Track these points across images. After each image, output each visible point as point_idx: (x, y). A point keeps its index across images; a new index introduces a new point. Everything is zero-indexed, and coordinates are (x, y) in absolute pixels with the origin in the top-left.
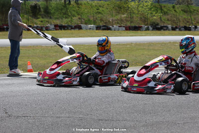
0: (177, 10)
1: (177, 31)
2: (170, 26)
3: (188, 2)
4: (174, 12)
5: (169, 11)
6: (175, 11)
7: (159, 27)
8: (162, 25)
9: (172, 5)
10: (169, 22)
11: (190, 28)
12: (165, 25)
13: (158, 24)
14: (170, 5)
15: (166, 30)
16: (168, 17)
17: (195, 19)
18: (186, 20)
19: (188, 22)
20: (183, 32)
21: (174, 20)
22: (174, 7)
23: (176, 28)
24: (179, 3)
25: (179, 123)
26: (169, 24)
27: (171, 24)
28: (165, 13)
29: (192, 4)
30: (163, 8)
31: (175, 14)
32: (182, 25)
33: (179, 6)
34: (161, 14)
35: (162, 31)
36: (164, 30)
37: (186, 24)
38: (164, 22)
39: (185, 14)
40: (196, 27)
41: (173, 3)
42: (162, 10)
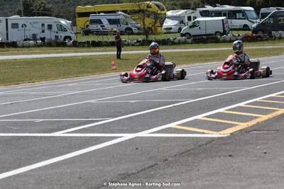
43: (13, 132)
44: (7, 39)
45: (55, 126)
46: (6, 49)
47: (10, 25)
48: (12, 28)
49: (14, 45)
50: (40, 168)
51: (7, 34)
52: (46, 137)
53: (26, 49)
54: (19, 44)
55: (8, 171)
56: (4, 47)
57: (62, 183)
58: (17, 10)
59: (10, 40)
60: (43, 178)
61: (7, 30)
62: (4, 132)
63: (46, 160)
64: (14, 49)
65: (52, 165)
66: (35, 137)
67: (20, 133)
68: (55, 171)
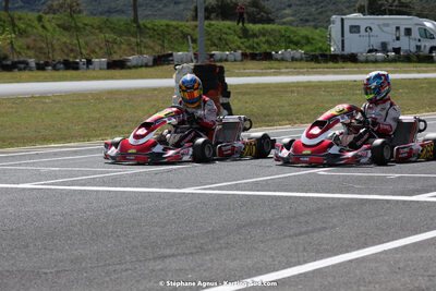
0: (48, 25)
1: (49, 72)
2: (32, 62)
3: (71, 7)
4: (41, 29)
5: (30, 29)
6: (43, 27)
7: (9, 63)
8: (16, 60)
9: (36, 15)
10: (31, 53)
11: (77, 63)
12: (22, 59)
13: (5, 58)
14: (33, 16)
15: (25, 69)
16: (29, 41)
17: (87, 44)
18: (67, 47)
19: (72, 51)
20: (61, 73)
21: (41, 48)
22: (40, 19)
23: (47, 64)
24: (51, 10)
25: (46, 273)
26: (30, 58)
27: (36, 57)
28: (22, 33)
29: (80, 12)
30: (17, 22)
31: (44, 33)
32: (59, 57)
33: (52, 16)
34: (13, 35)
35: (16, 73)
36: (20, 70)
37: (67, 55)
38: (20, 53)
39: (66, 33)
40: (89, 62)
41: (39, 11)
42: (14, 25)
43: (353, 193)
44: (343, 50)
45: (418, 186)
46: (341, 64)
47: (347, 29)
48: (351, 32)
49: (353, 58)
50: (396, 249)
51: (343, 41)
52: (404, 202)
53: (371, 65)
54: (361, 58)
55: (347, 252)
56: (337, 62)
57: (430, 273)
58: (357, 5)
59: (348, 51)
60: (401, 265)
61: (343, 36)
62: (341, 192)
63: (405, 236)
64: (353, 65)
65: (415, 244)
66: (388, 201)
67: (366, 193)
68: (419, 254)
